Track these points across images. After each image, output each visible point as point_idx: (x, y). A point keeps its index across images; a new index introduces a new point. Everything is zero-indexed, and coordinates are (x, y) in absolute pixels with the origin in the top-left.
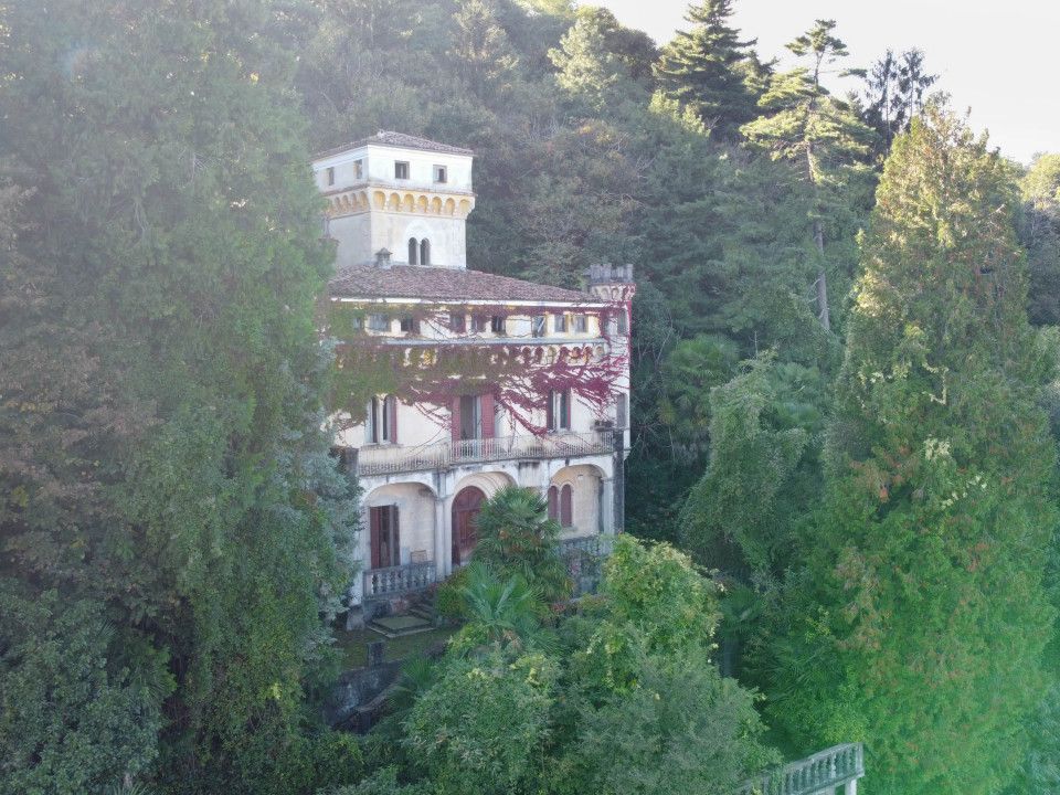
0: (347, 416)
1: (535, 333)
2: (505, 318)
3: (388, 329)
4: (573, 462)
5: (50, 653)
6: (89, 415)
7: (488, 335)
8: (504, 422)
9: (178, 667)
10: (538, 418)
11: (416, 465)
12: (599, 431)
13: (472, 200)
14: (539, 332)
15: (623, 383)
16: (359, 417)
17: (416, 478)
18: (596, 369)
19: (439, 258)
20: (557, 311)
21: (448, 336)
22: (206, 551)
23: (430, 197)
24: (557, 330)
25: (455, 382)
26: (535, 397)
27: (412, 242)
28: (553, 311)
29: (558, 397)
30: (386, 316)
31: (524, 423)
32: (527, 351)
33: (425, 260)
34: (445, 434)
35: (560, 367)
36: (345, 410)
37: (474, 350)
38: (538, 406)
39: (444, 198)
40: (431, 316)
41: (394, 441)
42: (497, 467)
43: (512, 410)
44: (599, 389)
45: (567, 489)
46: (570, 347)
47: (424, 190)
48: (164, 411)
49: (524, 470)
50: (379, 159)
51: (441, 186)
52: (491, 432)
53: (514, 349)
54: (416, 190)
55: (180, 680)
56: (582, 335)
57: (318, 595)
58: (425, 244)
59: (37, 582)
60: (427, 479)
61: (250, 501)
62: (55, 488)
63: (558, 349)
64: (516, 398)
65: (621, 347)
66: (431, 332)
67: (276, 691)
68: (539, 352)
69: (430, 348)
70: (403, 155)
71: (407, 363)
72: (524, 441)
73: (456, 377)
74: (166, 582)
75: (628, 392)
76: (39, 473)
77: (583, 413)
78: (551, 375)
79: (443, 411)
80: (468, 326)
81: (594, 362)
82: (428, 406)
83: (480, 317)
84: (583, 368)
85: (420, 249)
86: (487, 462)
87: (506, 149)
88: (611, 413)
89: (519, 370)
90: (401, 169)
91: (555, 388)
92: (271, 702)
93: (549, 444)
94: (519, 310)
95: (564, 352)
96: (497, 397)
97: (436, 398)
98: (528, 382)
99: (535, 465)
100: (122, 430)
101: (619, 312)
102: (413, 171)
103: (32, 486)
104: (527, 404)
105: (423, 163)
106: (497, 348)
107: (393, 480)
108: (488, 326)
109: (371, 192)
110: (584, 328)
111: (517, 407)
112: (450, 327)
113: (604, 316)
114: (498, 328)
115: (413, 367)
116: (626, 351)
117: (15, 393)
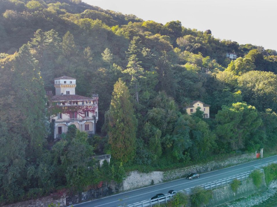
0: (55, 115)
1: (82, 104)
2: (78, 102)
3: (60, 104)
4: (87, 121)
5: (16, 138)
6: (20, 117)
7: (75, 104)
8: (78, 116)
9: (29, 142)
10: (84, 115)
11: (64, 121)
12: (93, 117)
13: (76, 85)
14: (83, 104)
15: (97, 110)
16: (57, 115)
17: (64, 123)
18: (93, 108)
19: (71, 93)
20: (86, 101)
21: (69, 105)
22: (31, 130)
23: (69, 85)
24: (86, 103)
25: (70, 111)
26: (83, 112)
27: (67, 92)
28: (85, 101)
29: (87, 112)
30: (60, 103)
31: (81, 116)
32: (81, 106)
33: (69, 94)
34: (69, 117)
35: (87, 108)
36: (55, 114)
37: (73, 107)
38: (83, 114)
39: (71, 85)
40: (67, 102)
41: (62, 118)
42: (76, 122)
43: (79, 114)
44: (93, 111)
45: (88, 125)
46: (88, 106)
47: (68, 85)
48: (27, 117)
49: (80, 122)
50: (62, 81)
51: (71, 84)
52: (76, 117)
53: (79, 106)
54: (67, 85)
55: (29, 143)
56: (90, 104)
57: (44, 135)
58: (69, 92)
59: (15, 132)
60: (65, 123)
61: (36, 125)
62: (16, 124)
63: (86, 106)
64: (80, 113)
65: (96, 105)
66: (66, 104)
67: (40, 145)
68: (83, 106)
69: (66, 106)
70: (65, 80)
71: (63, 108)
72: (81, 118)
73: (71, 110)
74: (27, 133)
75: (98, 112)
76: (15, 122)
77: (91, 115)
78: (85, 110)
79: (69, 114)
80: (72, 103)
81: (92, 107)
82: (66, 114)
83: (74, 102)
84: (91, 108)
85: (68, 92)
86: (75, 121)
87: (88, 74)
88: (95, 114)
89: (80, 109)
90: (65, 82)
91: (86, 111)
92: (39, 146)
93: (85, 119)
94: (80, 101)
95: (87, 106)
96: (77, 113)
97: (68, 113)
98: (82, 110)
99: (82, 122)
100: (23, 118)
101: (96, 101)
102: (67, 82)
103: (14, 124)
104: (82, 113)
105: (68, 81)
106: (76, 106)
107: (60, 123)
108: (75, 103)
109: (60, 86)
110: (90, 103)
111: (80, 114)
112: (70, 104)
113: (94, 101)
114: (77, 103)
115: (64, 109)
116: (97, 106)
117: (13, 115)
